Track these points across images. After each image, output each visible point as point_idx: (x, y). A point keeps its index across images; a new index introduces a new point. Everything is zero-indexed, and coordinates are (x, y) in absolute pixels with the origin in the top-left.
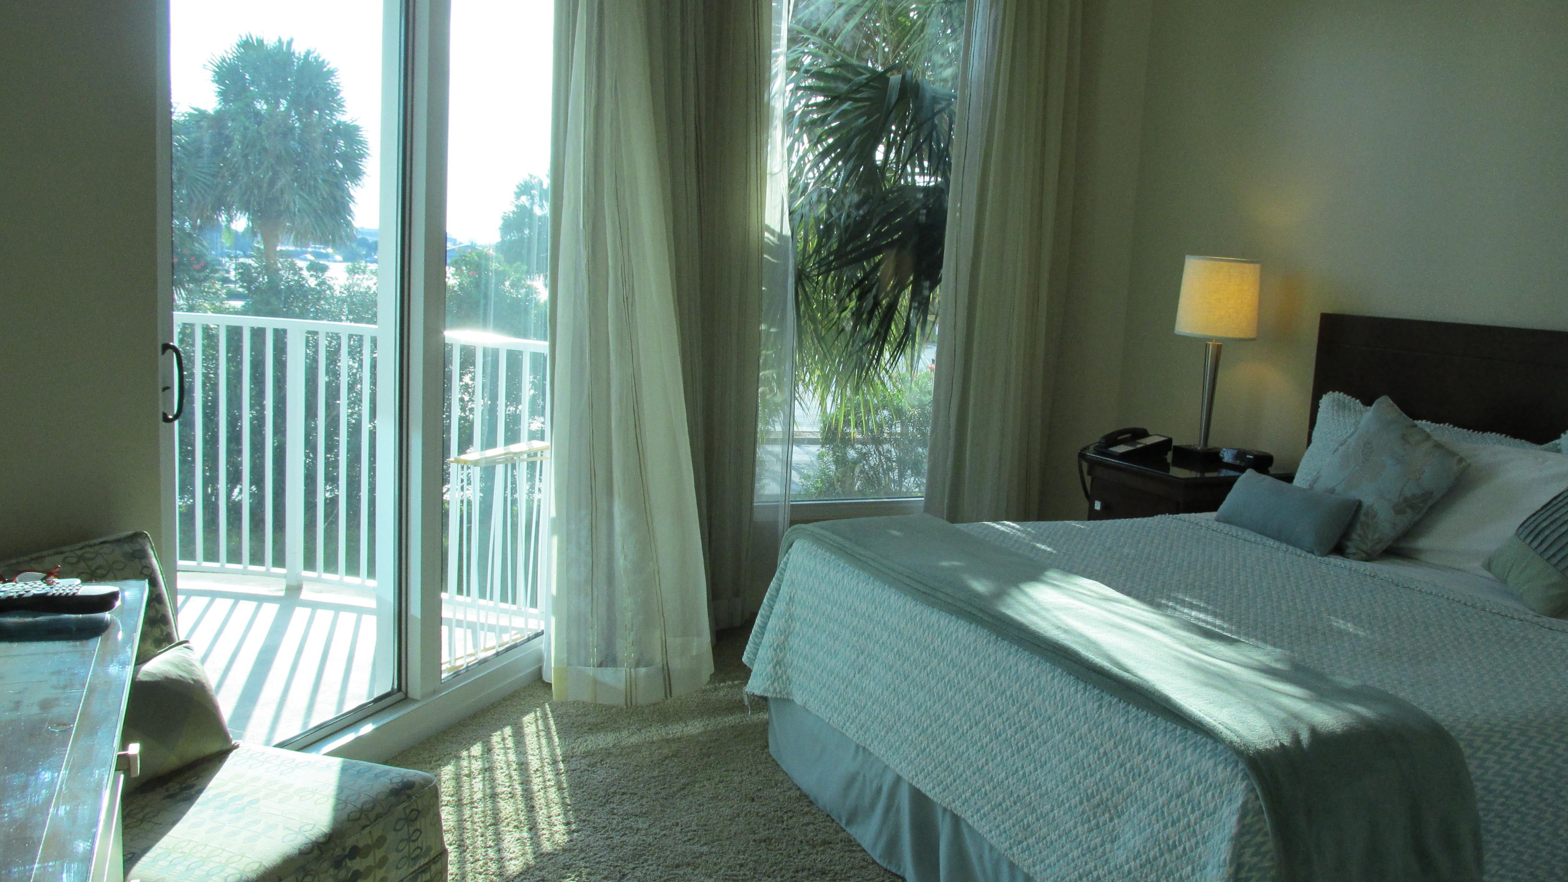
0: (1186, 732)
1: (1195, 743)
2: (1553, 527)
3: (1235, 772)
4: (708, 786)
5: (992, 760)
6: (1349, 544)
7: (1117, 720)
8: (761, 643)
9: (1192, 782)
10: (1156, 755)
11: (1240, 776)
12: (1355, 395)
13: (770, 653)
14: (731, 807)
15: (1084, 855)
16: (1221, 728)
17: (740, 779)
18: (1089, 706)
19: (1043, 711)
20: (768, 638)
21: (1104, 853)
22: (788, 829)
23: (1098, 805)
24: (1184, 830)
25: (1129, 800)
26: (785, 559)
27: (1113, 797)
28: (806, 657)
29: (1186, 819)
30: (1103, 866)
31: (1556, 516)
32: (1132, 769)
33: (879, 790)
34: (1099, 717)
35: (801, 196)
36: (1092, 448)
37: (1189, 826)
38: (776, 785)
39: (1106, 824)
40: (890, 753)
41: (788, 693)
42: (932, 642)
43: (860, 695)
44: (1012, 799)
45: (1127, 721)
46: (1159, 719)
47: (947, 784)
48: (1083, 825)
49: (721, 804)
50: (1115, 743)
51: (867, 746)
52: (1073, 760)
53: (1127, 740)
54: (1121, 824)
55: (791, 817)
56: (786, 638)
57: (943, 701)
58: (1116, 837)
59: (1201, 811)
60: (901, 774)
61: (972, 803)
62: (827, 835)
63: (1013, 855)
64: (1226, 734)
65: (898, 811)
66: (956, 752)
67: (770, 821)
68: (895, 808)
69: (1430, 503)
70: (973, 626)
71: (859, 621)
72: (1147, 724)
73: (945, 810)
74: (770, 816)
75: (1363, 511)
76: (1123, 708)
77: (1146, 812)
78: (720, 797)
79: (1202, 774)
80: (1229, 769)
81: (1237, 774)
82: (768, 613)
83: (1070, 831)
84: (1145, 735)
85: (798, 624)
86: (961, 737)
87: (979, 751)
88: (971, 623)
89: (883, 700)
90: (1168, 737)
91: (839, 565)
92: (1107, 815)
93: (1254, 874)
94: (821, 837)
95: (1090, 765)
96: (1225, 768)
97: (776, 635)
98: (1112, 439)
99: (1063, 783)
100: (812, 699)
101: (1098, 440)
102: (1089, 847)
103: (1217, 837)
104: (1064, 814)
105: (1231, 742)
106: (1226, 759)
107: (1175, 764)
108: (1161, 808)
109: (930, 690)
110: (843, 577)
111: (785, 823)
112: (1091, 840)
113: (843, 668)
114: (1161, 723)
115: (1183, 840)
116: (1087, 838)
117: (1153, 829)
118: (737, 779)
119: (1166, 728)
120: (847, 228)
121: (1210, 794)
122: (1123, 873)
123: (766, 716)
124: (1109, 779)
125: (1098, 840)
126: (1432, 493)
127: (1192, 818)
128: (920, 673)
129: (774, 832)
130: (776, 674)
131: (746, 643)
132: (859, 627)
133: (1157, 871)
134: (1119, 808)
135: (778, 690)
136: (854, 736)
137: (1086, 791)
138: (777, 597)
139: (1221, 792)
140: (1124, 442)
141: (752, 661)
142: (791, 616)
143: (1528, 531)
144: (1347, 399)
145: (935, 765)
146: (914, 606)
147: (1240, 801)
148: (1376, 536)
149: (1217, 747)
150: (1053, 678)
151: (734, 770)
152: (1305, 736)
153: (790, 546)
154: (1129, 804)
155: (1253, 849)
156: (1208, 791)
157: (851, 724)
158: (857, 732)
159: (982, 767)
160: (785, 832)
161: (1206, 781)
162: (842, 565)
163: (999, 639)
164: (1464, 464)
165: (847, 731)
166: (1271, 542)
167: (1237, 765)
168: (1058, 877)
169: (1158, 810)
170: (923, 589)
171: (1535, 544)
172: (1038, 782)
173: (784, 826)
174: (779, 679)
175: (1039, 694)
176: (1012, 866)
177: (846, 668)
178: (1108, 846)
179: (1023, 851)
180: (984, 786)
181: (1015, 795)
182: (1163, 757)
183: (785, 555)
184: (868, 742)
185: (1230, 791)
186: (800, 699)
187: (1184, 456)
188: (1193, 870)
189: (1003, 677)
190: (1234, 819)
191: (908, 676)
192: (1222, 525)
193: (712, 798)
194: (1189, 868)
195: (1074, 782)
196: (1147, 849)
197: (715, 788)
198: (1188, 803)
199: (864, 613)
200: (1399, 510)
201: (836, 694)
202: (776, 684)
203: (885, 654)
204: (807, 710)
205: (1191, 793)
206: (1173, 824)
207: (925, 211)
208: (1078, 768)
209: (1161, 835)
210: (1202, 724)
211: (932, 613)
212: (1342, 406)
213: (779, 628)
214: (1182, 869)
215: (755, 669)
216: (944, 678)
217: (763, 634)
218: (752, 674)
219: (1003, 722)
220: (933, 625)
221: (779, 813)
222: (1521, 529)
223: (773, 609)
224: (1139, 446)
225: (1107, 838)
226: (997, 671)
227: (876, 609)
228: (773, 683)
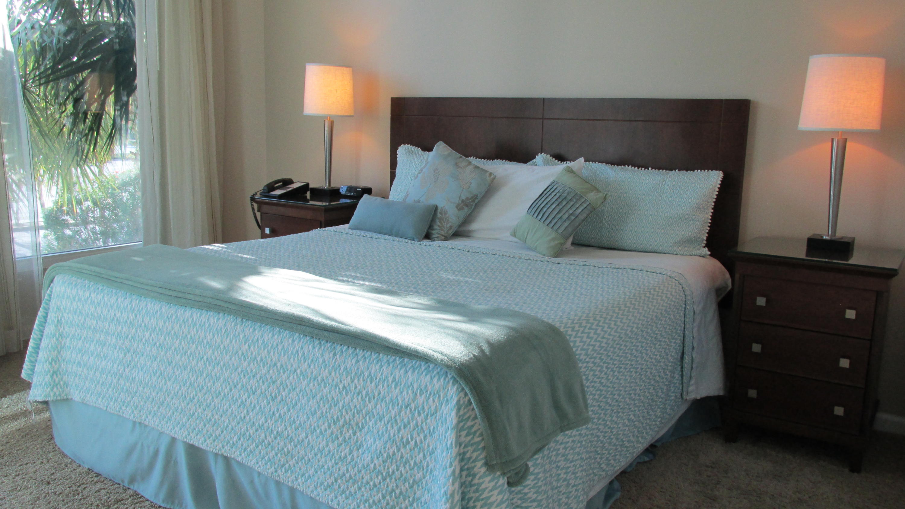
0: (404, 360)
1: (412, 366)
2: (547, 206)
3: (446, 381)
4: (6, 482)
5: (252, 410)
6: (433, 232)
7: (350, 362)
8: (36, 360)
9: (416, 394)
10: (385, 380)
11: (451, 382)
12: (417, 145)
13: (47, 366)
14: (31, 494)
15: (337, 464)
16: (431, 352)
17: (34, 469)
18: (326, 356)
19: (289, 367)
20: (42, 355)
21: (352, 459)
22: (84, 499)
23: (343, 425)
24: (414, 429)
25: (368, 417)
26: (48, 292)
27: (354, 417)
28: (79, 363)
29: (414, 422)
30: (353, 468)
31: (548, 200)
32: (367, 394)
33: (156, 453)
34: (335, 362)
35: (17, 26)
36: (258, 193)
37: (417, 426)
38: (67, 467)
39: (350, 438)
40: (163, 423)
41: (66, 395)
42: (189, 332)
43: (131, 384)
44: (272, 436)
45: (358, 361)
46: (381, 355)
47: (216, 436)
48: (333, 442)
49: (20, 493)
50: (351, 378)
51: (143, 422)
52: (318, 397)
53: (361, 375)
54: (363, 435)
55: (84, 488)
56: (59, 352)
57: (205, 375)
58: (360, 445)
59: (426, 413)
60: (175, 436)
61: (240, 445)
62: (118, 495)
63: (279, 476)
64: (437, 356)
65: (176, 463)
66: (221, 410)
67: (67, 496)
68: (173, 462)
69: (477, 201)
70: (221, 315)
71: (122, 328)
72: (373, 360)
73: (216, 455)
74: (66, 492)
75: (439, 211)
76: (353, 353)
77: (383, 423)
78: (19, 488)
79: (423, 387)
80: (442, 379)
81: (449, 382)
82: (40, 337)
83: (324, 448)
84: (375, 368)
85: (68, 339)
86: (223, 399)
87: (240, 406)
88: (219, 313)
89: (152, 383)
90: (391, 366)
91: (98, 288)
92: (351, 431)
93: (469, 448)
94: (113, 497)
95: (333, 398)
96: (439, 379)
97: (50, 351)
98: (271, 187)
99: (313, 415)
100: (89, 395)
101: (262, 188)
102: (340, 457)
103: (442, 429)
104: (317, 438)
105: (442, 361)
106: (438, 373)
107: (401, 385)
108: (394, 418)
109: (192, 369)
110: (104, 297)
111: (80, 495)
112: (341, 452)
113: (113, 366)
114: (384, 357)
115: (414, 436)
116: (337, 451)
117: (390, 434)
118: (32, 470)
119: (388, 360)
120: (59, 50)
121: (431, 399)
122: (370, 470)
123: (47, 415)
124: (350, 406)
125: (347, 450)
126: (477, 195)
127: (419, 420)
128: (182, 357)
129: (73, 504)
130: (54, 381)
131: (23, 362)
132: (123, 332)
133: (396, 462)
134: (360, 424)
135: (57, 393)
136: (130, 415)
137: (332, 417)
138: (45, 323)
139: (439, 397)
140: (278, 188)
141: (31, 375)
142: (61, 335)
143: (534, 210)
144: (413, 148)
145: (204, 423)
146: (168, 308)
147: (455, 400)
148: (448, 226)
149: (429, 366)
150: (293, 341)
151: (27, 464)
152: (485, 347)
153: (52, 281)
154: (368, 420)
155: (466, 432)
156: (429, 399)
157: (127, 407)
158: (133, 412)
159: (245, 417)
160: (82, 502)
161: (427, 391)
162: (100, 288)
163: (244, 320)
164: (492, 176)
165: (123, 413)
166: (387, 237)
167: (446, 376)
168: (317, 484)
169: (392, 420)
170: (175, 294)
171: (540, 217)
172: (292, 419)
173: (80, 497)
174: (57, 385)
175: (284, 355)
176: (278, 483)
177: (116, 366)
178: (355, 454)
179: (286, 471)
180: (247, 431)
181: (275, 432)
182: (390, 381)
183: (48, 289)
184: (143, 417)
185: (446, 395)
186: (78, 397)
187: (317, 193)
188: (424, 455)
189: (252, 348)
190: (454, 413)
191: (172, 362)
192: (354, 231)
193: (12, 491)
194: (421, 455)
195: (322, 413)
196: (387, 449)
197: (13, 482)
198: (415, 410)
199: (126, 321)
200: (459, 208)
201: (110, 387)
202: (55, 389)
203: (149, 349)
204: (86, 404)
205: (416, 402)
206: (405, 427)
207: (117, 40)
208: (323, 402)
209: (396, 436)
210: (418, 352)
211: (185, 311)
212: (411, 153)
213: (52, 346)
214: (416, 457)
215: (35, 381)
216: (203, 357)
217: (38, 353)
218: (32, 385)
219: (258, 381)
220: (188, 319)
221: (74, 488)
222: (530, 210)
223: (43, 332)
224: (289, 190)
225: (354, 447)
226: (247, 345)
227: (136, 316)
228: (52, 390)
